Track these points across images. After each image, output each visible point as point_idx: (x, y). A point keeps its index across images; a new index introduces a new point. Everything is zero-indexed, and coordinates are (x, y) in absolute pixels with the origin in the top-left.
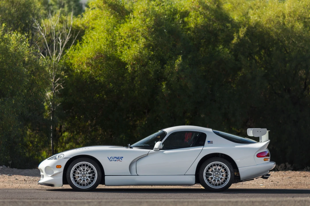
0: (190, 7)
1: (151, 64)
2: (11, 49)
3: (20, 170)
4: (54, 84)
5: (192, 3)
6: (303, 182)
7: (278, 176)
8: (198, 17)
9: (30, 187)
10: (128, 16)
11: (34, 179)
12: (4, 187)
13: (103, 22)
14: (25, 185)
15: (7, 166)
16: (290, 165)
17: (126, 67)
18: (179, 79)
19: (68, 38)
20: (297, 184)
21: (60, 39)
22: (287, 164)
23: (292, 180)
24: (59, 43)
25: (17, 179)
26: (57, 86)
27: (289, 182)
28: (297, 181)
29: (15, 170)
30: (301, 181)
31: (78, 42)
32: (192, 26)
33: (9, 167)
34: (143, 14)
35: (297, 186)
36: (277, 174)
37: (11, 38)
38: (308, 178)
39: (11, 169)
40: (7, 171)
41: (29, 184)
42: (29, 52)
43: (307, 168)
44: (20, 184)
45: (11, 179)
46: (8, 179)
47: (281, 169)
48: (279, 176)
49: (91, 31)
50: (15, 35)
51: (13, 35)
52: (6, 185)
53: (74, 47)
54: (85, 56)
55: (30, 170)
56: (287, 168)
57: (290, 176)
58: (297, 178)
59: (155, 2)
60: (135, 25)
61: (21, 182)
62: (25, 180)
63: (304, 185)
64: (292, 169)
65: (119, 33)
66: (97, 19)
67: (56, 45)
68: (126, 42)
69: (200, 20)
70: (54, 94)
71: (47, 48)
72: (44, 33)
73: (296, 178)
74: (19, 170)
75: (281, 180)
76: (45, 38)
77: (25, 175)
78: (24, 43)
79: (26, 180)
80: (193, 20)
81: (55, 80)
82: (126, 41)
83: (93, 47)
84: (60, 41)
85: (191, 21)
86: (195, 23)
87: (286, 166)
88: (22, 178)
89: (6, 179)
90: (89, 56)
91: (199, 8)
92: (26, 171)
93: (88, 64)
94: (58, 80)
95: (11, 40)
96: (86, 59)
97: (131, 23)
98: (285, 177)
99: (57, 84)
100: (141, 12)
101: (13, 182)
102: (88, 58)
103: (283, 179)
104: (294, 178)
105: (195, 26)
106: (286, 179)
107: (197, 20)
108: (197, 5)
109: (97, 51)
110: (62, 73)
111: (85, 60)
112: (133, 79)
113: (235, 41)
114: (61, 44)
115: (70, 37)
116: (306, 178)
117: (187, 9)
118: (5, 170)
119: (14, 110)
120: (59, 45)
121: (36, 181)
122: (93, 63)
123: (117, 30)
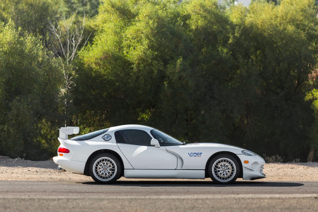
0: (192, 11)
1: (155, 64)
2: (26, 51)
3: (34, 162)
4: (68, 81)
5: (194, 7)
6: (289, 173)
7: (267, 168)
8: (199, 19)
9: (40, 177)
10: (134, 19)
11: (45, 170)
12: (17, 177)
13: (111, 25)
14: (36, 176)
15: (22, 158)
16: (280, 157)
17: (131, 67)
18: (180, 78)
19: (80, 40)
20: (283, 175)
21: (73, 40)
22: (277, 156)
23: (280, 171)
24: (72, 43)
25: (29, 170)
26: (71, 83)
27: (276, 173)
28: (284, 173)
29: (29, 162)
30: (288, 172)
31: (89, 43)
32: (193, 27)
33: (23, 159)
34: (147, 17)
35: (282, 177)
36: (268, 166)
37: (27, 40)
38: (295, 169)
39: (25, 161)
40: (21, 162)
41: (40, 175)
42: (43, 53)
43: (296, 160)
44: (31, 175)
45: (24, 170)
46: (22, 171)
47: (272, 161)
48: (269, 167)
49: (100, 33)
50: (30, 38)
51: (28, 38)
52: (19, 176)
53: (85, 48)
54: (94, 57)
55: (43, 162)
56: (278, 159)
57: (279, 167)
58: (285, 169)
59: (159, 7)
60: (140, 27)
61: (33, 173)
62: (36, 171)
63: (289, 176)
64: (282, 160)
65: (126, 35)
66: (106, 23)
67: (69, 46)
68: (132, 44)
69: (201, 23)
70: (67, 91)
71: (61, 48)
72: (59, 35)
73: (283, 169)
74: (32, 161)
75: (269, 171)
76: (60, 40)
77: (37, 166)
78: (39, 45)
79: (38, 171)
80: (194, 23)
81: (69, 78)
82: (131, 42)
83: (101, 48)
84: (74, 42)
85: (193, 23)
86: (196, 25)
87: (276, 158)
88: (35, 169)
89: (19, 171)
90: (98, 57)
91: (200, 11)
92: (39, 163)
93: (97, 64)
94: (71, 78)
95: (26, 42)
96: (95, 59)
97: (137, 26)
98: (274, 168)
99: (70, 82)
100: (146, 16)
101: (26, 173)
102: (97, 59)
103: (271, 171)
104: (282, 169)
105: (195, 28)
106: (274, 170)
107: (198, 23)
108: (198, 8)
109: (105, 51)
110: (73, 72)
111: (93, 60)
112: (138, 78)
113: (230, 41)
114: (74, 44)
115: (82, 39)
116: (293, 169)
117: (189, 12)
118: (20, 162)
119: (30, 107)
120: (72, 45)
121: (47, 172)
122: (102, 63)
123: (124, 32)
